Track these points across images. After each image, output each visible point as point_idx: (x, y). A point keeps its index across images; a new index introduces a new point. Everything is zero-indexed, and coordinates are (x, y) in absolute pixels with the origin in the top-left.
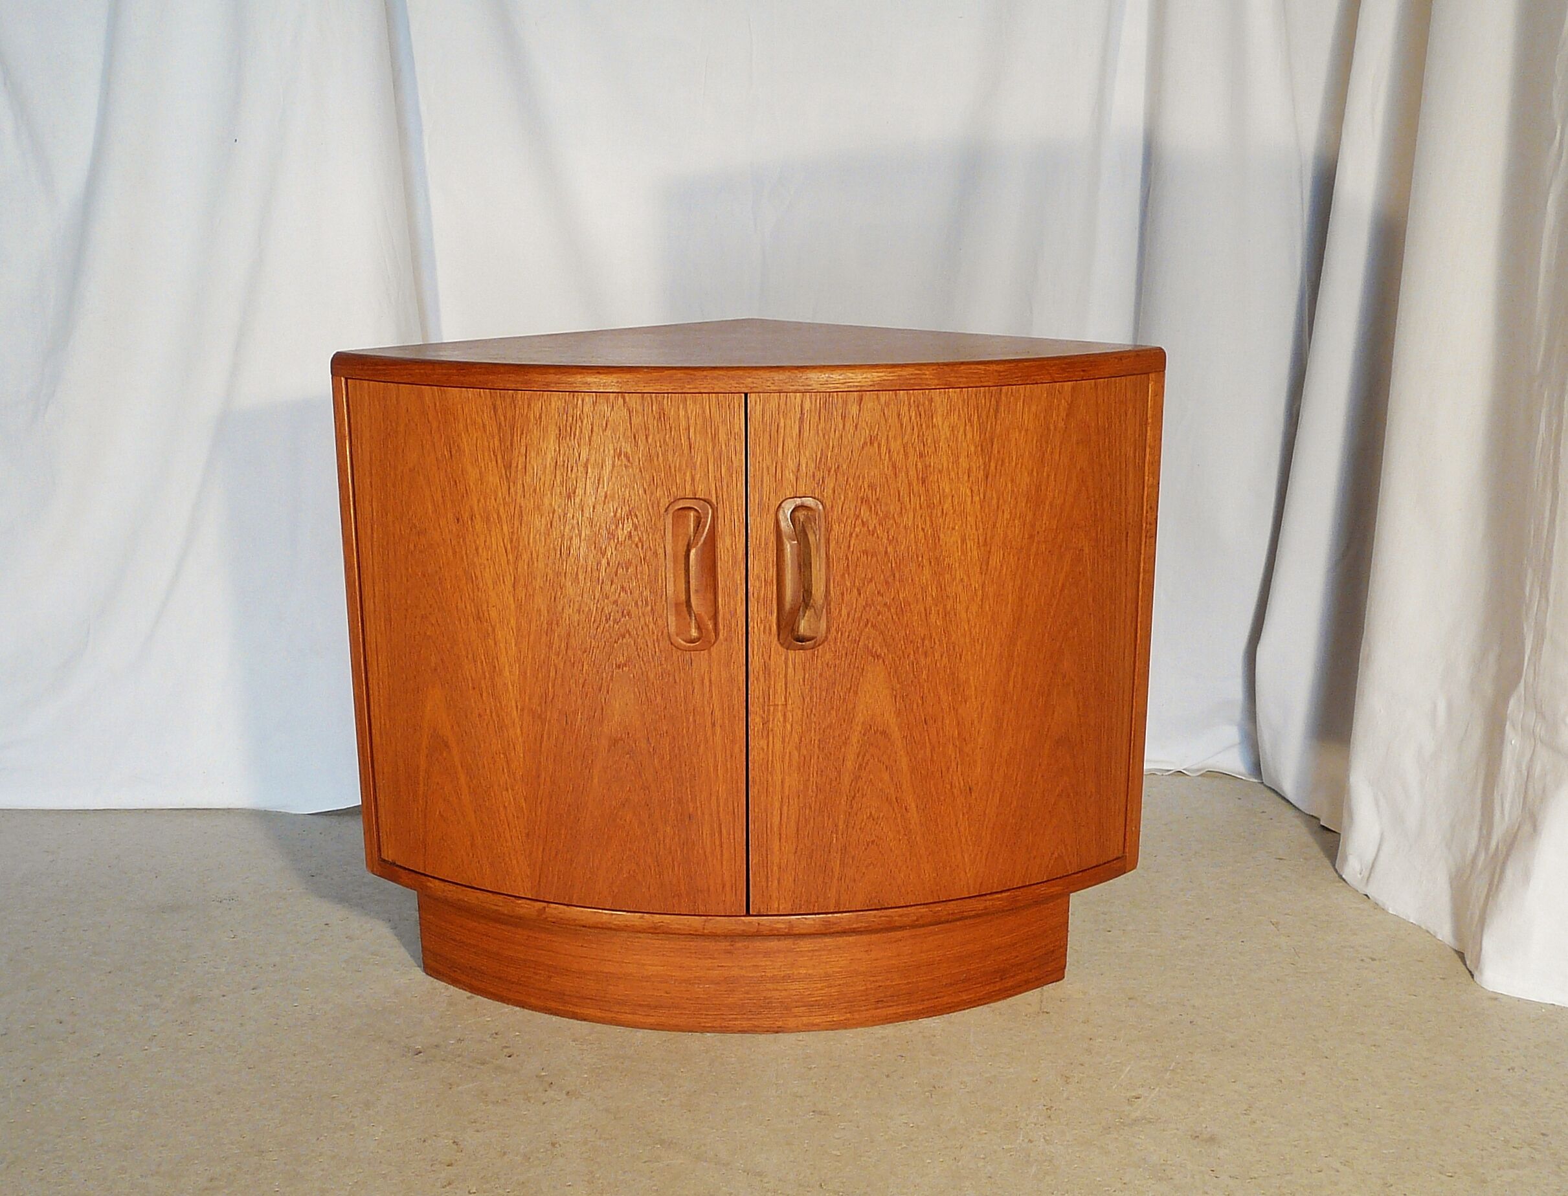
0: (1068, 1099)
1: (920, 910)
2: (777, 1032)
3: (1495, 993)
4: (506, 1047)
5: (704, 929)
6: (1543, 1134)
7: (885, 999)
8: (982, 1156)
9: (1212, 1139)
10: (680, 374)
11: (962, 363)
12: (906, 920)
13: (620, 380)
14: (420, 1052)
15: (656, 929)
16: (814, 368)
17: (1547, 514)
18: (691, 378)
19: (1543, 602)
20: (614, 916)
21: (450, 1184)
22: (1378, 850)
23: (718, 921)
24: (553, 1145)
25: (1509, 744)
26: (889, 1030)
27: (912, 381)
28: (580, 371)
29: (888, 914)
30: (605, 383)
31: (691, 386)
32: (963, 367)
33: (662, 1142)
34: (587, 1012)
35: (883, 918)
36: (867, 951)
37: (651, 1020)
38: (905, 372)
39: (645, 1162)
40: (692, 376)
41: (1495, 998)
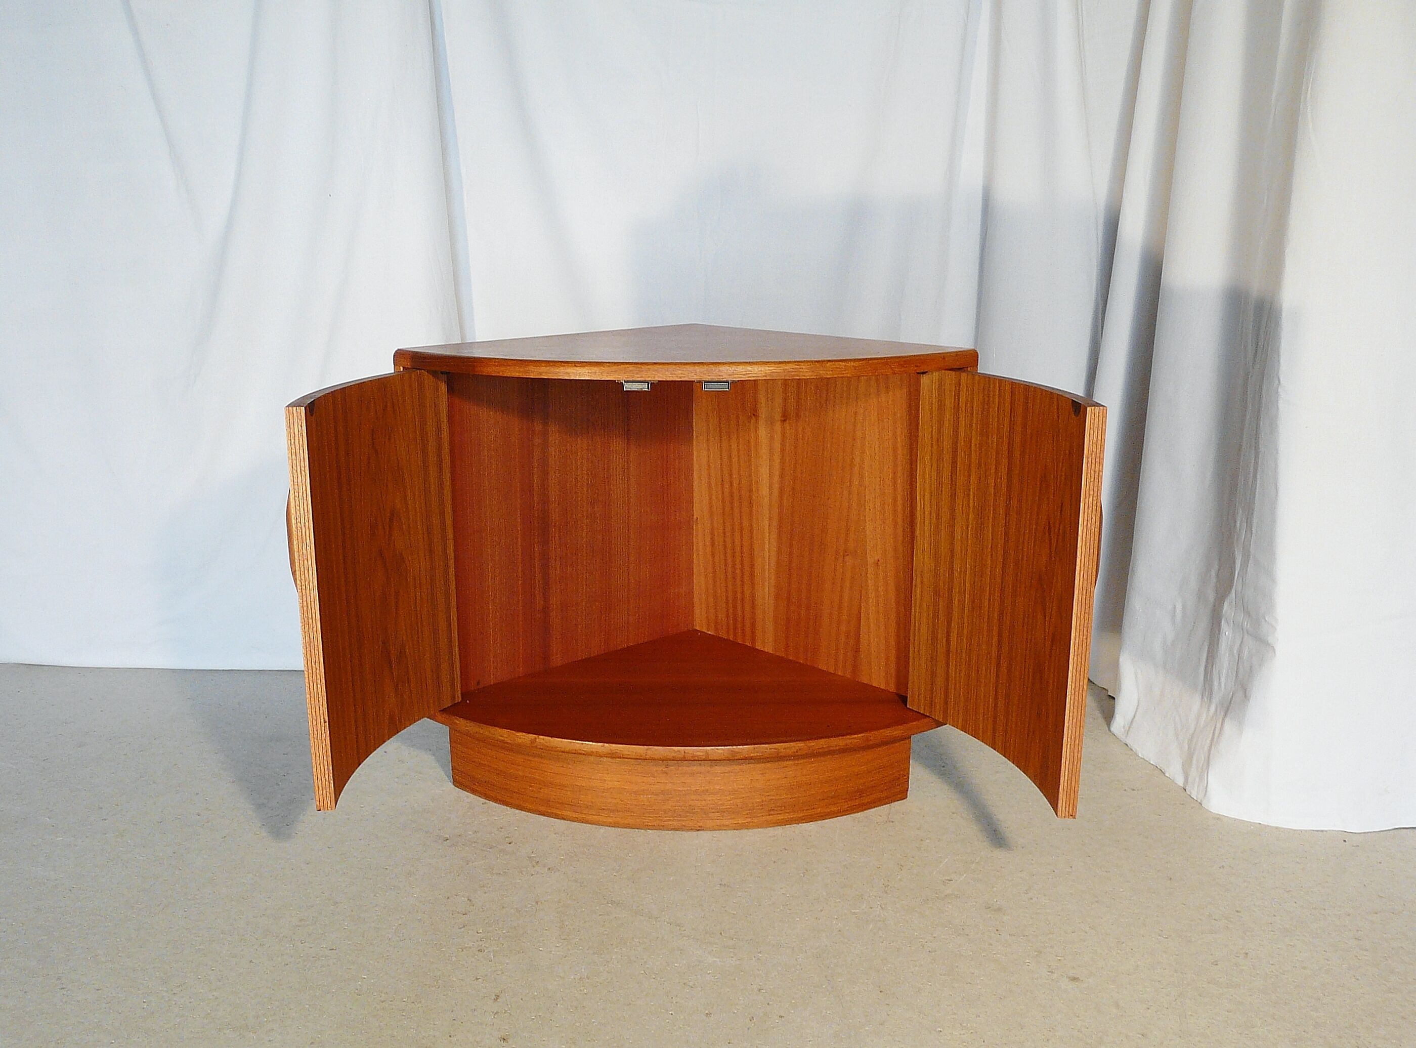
0: (900, 880)
1: (799, 745)
2: (698, 830)
3: (1219, 815)
4: (508, 837)
5: (646, 755)
6: (1237, 911)
7: (776, 809)
8: (836, 917)
9: (999, 909)
10: (631, 368)
11: (829, 361)
12: (790, 752)
13: (590, 371)
14: (447, 840)
15: (613, 753)
16: (724, 364)
17: (1252, 468)
18: (639, 370)
19: (1248, 532)
20: (584, 745)
21: (464, 927)
22: (1136, 712)
23: (656, 750)
24: (537, 903)
25: (1223, 634)
26: (779, 830)
27: (793, 373)
28: (563, 364)
29: (777, 747)
30: (580, 373)
31: (638, 376)
32: (829, 363)
33: (613, 902)
34: (565, 813)
35: (772, 750)
36: (763, 774)
37: (610, 820)
38: (788, 367)
39: (600, 915)
40: (640, 369)
41: (1218, 818)
